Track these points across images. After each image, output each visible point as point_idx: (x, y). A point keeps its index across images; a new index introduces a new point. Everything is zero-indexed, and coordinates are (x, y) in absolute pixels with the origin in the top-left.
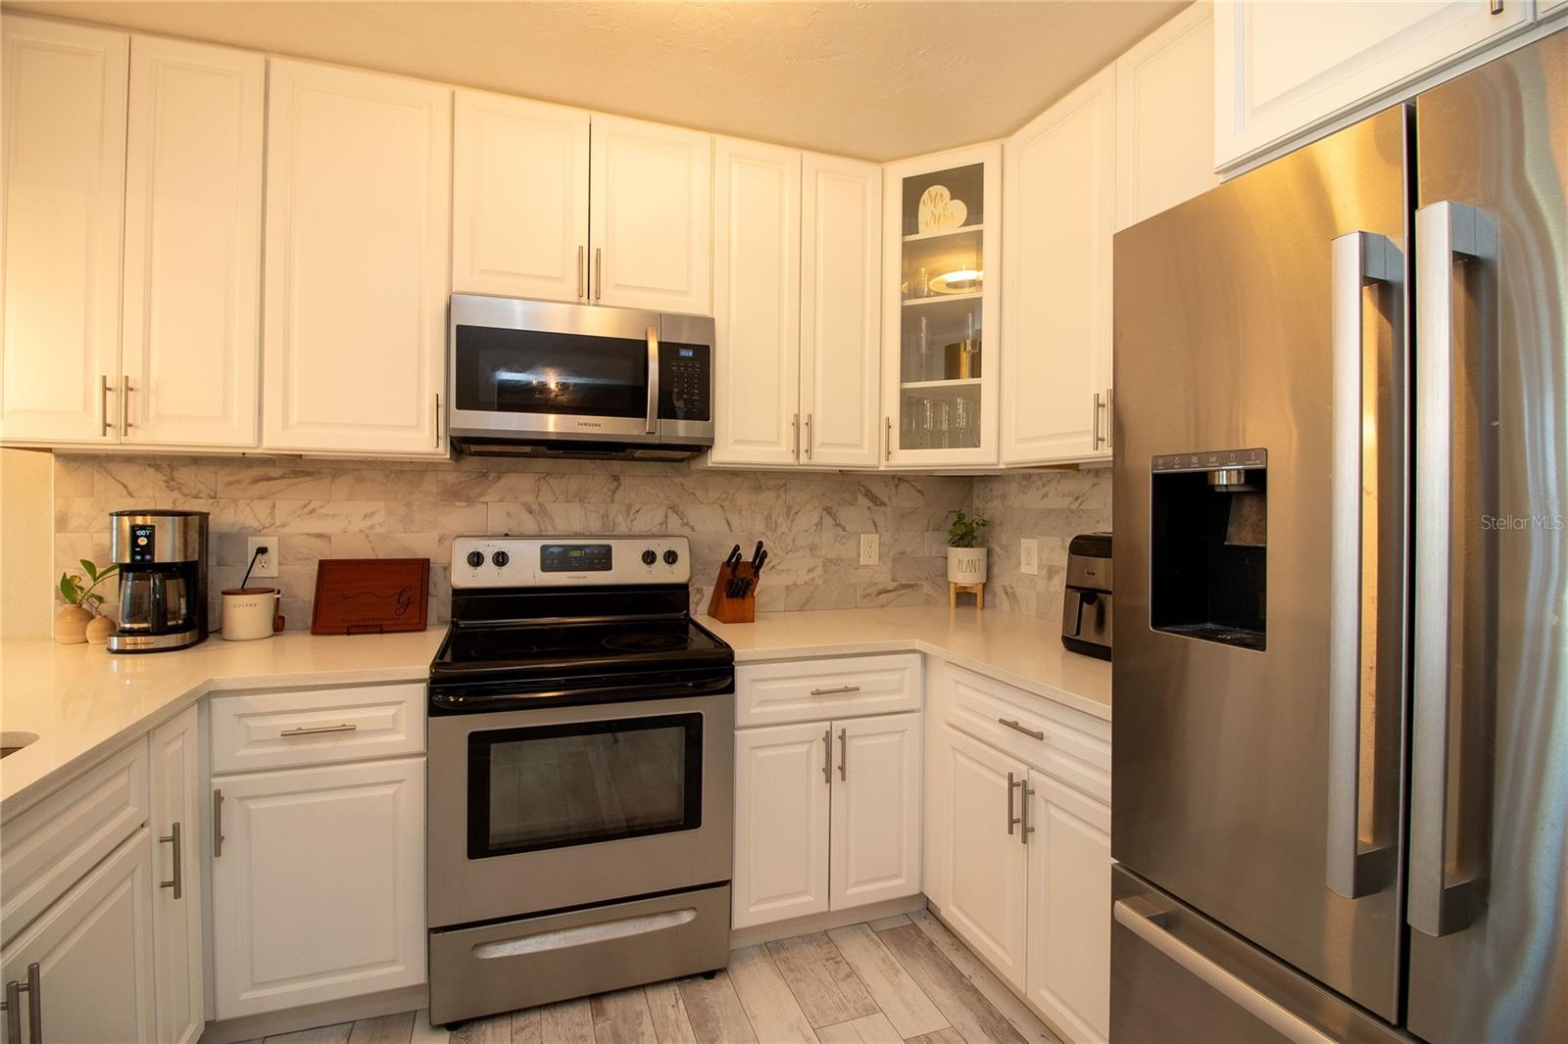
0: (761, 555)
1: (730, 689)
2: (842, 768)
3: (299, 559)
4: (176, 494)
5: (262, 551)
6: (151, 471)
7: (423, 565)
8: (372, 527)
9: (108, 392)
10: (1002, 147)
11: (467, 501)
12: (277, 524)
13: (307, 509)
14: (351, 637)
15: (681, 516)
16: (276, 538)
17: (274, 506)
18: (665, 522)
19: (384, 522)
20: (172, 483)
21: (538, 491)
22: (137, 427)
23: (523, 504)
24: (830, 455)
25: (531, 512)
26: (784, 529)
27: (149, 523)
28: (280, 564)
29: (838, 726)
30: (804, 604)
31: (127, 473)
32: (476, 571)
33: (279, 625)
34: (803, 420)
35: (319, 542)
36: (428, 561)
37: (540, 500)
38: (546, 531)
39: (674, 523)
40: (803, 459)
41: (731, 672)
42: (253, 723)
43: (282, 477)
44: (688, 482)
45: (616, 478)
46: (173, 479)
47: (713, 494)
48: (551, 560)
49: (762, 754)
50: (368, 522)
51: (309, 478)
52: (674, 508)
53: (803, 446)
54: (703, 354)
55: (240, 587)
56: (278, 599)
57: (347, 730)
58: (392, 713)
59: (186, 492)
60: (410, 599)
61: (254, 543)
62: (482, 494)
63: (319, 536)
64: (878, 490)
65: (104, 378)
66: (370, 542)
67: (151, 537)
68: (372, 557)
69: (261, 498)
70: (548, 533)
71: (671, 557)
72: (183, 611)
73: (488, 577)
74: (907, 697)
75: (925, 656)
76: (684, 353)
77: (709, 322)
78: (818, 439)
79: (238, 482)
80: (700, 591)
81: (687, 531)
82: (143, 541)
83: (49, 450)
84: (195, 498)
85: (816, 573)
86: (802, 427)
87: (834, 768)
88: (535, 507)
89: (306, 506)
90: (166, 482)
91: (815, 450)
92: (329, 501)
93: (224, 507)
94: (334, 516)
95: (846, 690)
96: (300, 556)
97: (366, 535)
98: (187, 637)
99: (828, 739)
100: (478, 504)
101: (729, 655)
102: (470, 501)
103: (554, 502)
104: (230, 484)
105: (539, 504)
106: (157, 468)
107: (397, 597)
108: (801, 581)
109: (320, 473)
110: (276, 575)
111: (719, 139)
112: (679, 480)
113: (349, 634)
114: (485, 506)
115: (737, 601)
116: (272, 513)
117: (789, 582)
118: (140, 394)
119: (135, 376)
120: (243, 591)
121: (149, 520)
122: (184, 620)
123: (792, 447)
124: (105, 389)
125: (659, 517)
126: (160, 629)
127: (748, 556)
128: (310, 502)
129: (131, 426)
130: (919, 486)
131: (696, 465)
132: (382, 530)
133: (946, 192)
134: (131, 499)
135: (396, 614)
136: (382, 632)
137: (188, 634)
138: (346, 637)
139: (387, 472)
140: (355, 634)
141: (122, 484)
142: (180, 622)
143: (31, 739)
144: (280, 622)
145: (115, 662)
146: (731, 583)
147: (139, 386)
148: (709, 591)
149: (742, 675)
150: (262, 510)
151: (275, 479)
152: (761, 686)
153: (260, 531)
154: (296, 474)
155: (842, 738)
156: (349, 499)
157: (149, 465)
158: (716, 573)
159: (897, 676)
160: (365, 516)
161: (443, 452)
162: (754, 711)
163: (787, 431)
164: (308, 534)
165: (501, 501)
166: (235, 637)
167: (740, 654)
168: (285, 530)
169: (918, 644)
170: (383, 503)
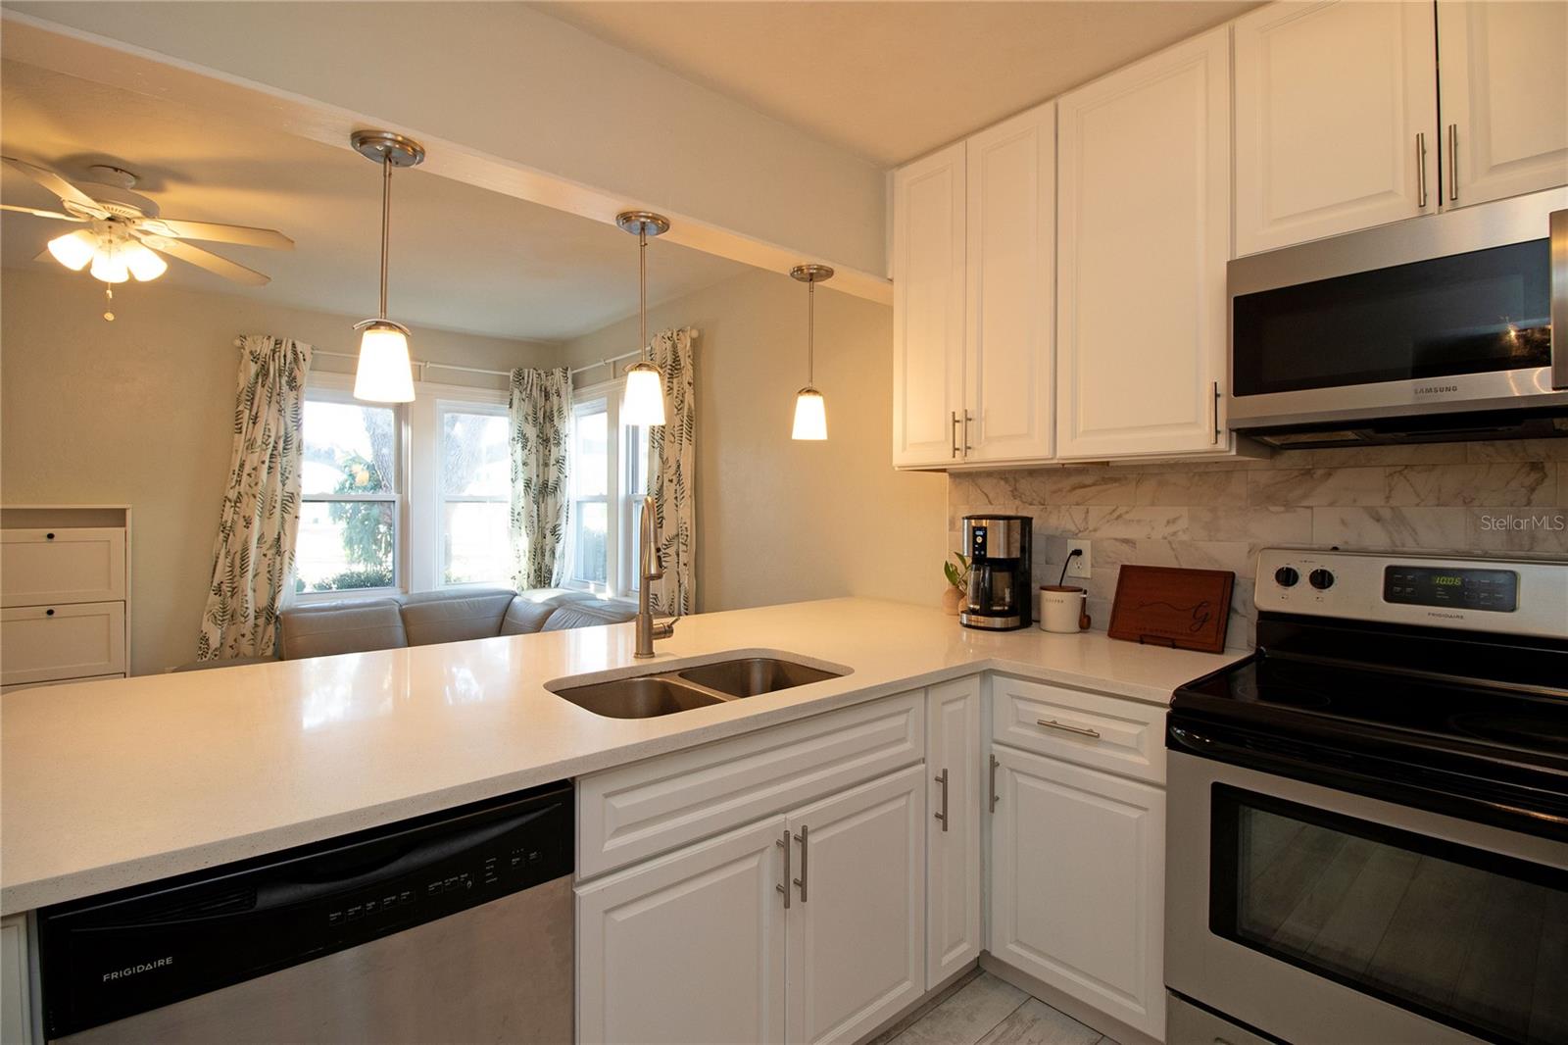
3: (1108, 563)
4: (1017, 502)
5: (1078, 553)
6: (1002, 483)
7: (1227, 580)
8: (1174, 534)
9: (956, 424)
11: (1285, 506)
12: (1091, 528)
13: (1115, 515)
14: (1145, 646)
16: (1089, 542)
17: (1087, 512)
19: (1187, 529)
20: (1016, 493)
21: (1390, 491)
22: (974, 449)
23: (1366, 508)
25: (1378, 519)
27: (984, 525)
28: (1092, 566)
31: (988, 485)
32: (1286, 592)
33: (1085, 623)
35: (1125, 548)
36: (1232, 575)
37: (1393, 502)
38: (1403, 546)
42: (1022, 705)
43: (1094, 485)
45: (1536, 466)
46: (1016, 489)
48: (1400, 585)
50: (1172, 529)
51: (1117, 484)
55: (1058, 584)
56: (1085, 599)
57: (1091, 736)
58: (1137, 732)
59: (1024, 500)
60: (1207, 614)
61: (1072, 545)
62: (1305, 496)
63: (1126, 541)
65: (954, 413)
66: (1173, 549)
67: (984, 537)
68: (1174, 565)
69: (1078, 504)
70: (1405, 549)
72: (1008, 599)
73: (1303, 601)
79: (1060, 490)
82: (979, 540)
83: (944, 470)
84: (1031, 504)
88: (1386, 513)
89: (1114, 511)
90: (1012, 491)
92: (1134, 507)
93: (1050, 512)
94: (1139, 521)
96: (1109, 560)
97: (1170, 543)
98: (1011, 621)
100: (1298, 509)
102: (1288, 506)
103: (1418, 505)
104: (1054, 492)
105: (1392, 508)
106: (1006, 480)
107: (1193, 610)
109: (1126, 478)
110: (1089, 577)
113: (1142, 642)
114: (1309, 511)
116: (1086, 519)
118: (975, 423)
119: (971, 407)
120: (1060, 588)
121: (984, 523)
122: (1009, 607)
124: (955, 421)
126: (987, 612)
128: (1117, 507)
129: (970, 448)
132: (1184, 537)
134: (990, 506)
135: (1191, 630)
136: (1174, 647)
137: (1009, 619)
138: (1139, 645)
139: (1191, 474)
140: (1148, 643)
141: (986, 495)
142: (1006, 608)
143: (850, 671)
144: (1086, 620)
145: (965, 633)
147: (975, 417)
150: (1078, 513)
151: (1089, 486)
153: (1077, 534)
154: (1105, 481)
156: (1153, 504)
157: (1002, 479)
160: (1168, 522)
161: (1226, 447)
164: (1116, 539)
165: (1331, 504)
166: (1048, 628)
168: (1098, 535)
170: (1186, 508)
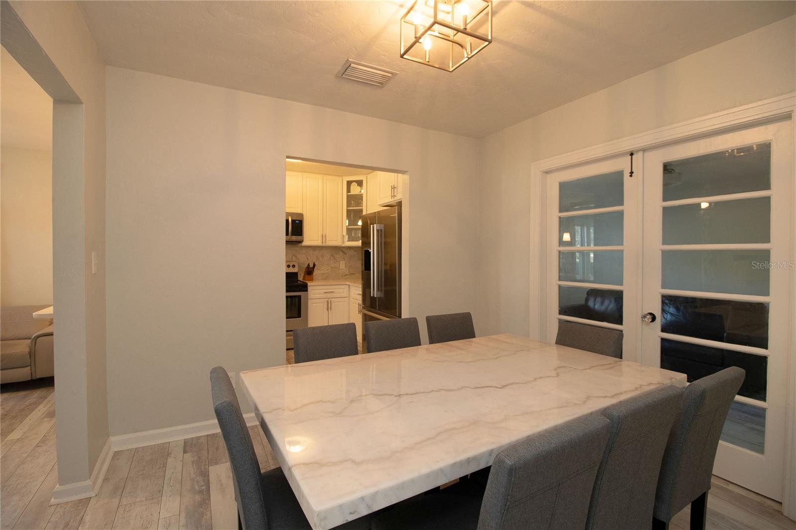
0: (314, 265)
1: (307, 291)
2: (331, 308)
10: (367, 177)
15: (296, 257)
18: (292, 258)
24: (330, 243)
26: (321, 260)
29: (330, 300)
30: (326, 278)
34: (324, 235)
39: (294, 258)
40: (324, 244)
41: (307, 287)
44: (298, 249)
47: (304, 252)
49: (314, 305)
52: (294, 255)
53: (324, 241)
54: (301, 222)
64: (344, 250)
71: (294, 266)
74: (345, 294)
75: (349, 285)
76: (297, 222)
77: (302, 215)
78: (328, 239)
80: (300, 274)
81: (297, 260)
85: (329, 271)
86: (324, 237)
87: (329, 308)
91: (327, 242)
95: (331, 292)
99: (328, 302)
101: (307, 284)
108: (325, 272)
111: (304, 174)
112: (295, 248)
115: (309, 276)
117: (323, 272)
123: (321, 241)
125: (291, 257)
127: (311, 266)
130: (355, 249)
131: (300, 245)
133: (356, 184)
146: (307, 272)
148: (303, 275)
149: (309, 288)
152: (313, 291)
155: (331, 302)
158: (304, 270)
159: (343, 290)
162: (312, 296)
163: (320, 238)
167: (309, 284)
169: (347, 283)
